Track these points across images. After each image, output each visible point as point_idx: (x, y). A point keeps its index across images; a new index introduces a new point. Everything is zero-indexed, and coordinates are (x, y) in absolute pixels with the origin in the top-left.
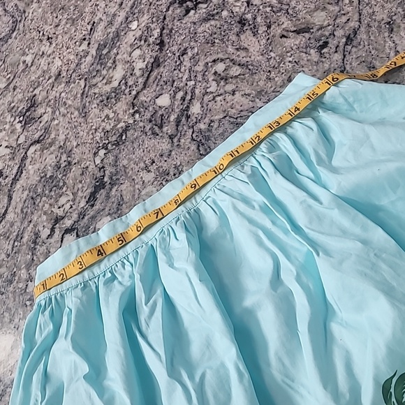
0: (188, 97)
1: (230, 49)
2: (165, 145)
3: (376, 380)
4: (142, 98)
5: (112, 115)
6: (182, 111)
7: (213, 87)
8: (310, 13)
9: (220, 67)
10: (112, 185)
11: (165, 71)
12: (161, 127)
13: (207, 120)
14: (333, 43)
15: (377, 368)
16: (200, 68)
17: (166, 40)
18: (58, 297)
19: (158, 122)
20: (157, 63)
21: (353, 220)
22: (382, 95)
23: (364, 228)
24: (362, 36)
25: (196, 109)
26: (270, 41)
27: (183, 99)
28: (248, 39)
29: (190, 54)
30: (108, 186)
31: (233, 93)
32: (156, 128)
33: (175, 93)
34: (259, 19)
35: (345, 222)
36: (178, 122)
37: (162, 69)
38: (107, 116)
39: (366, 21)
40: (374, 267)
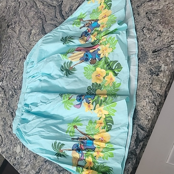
0: (13, 87)
1: (13, 75)
2: (16, 96)
3: (60, 71)
4: (7, 97)
5: (5, 105)
6: (14, 90)
7: (15, 82)
8: (19, 57)
9: (14, 79)
10: (14, 111)
11: (7, 90)
12: (13, 96)
13: (18, 86)
14: (25, 56)
15: (58, 69)
16: (11, 83)
17: (3, 88)
18: (17, 128)
19: (12, 96)
20: (5, 91)
21: (41, 62)
22: (34, 49)
23: (43, 61)
24: (28, 50)
25: (16, 87)
26: (17, 67)
27: (13, 89)
28: (14, 71)
29: (8, 84)
30: (13, 112)
31: (19, 78)
32: (13, 97)
33: (11, 90)
34: (13, 67)
35: (41, 64)
36: (15, 92)
37: (6, 91)
38: (5, 106)
39: (27, 49)
40: (47, 62)
